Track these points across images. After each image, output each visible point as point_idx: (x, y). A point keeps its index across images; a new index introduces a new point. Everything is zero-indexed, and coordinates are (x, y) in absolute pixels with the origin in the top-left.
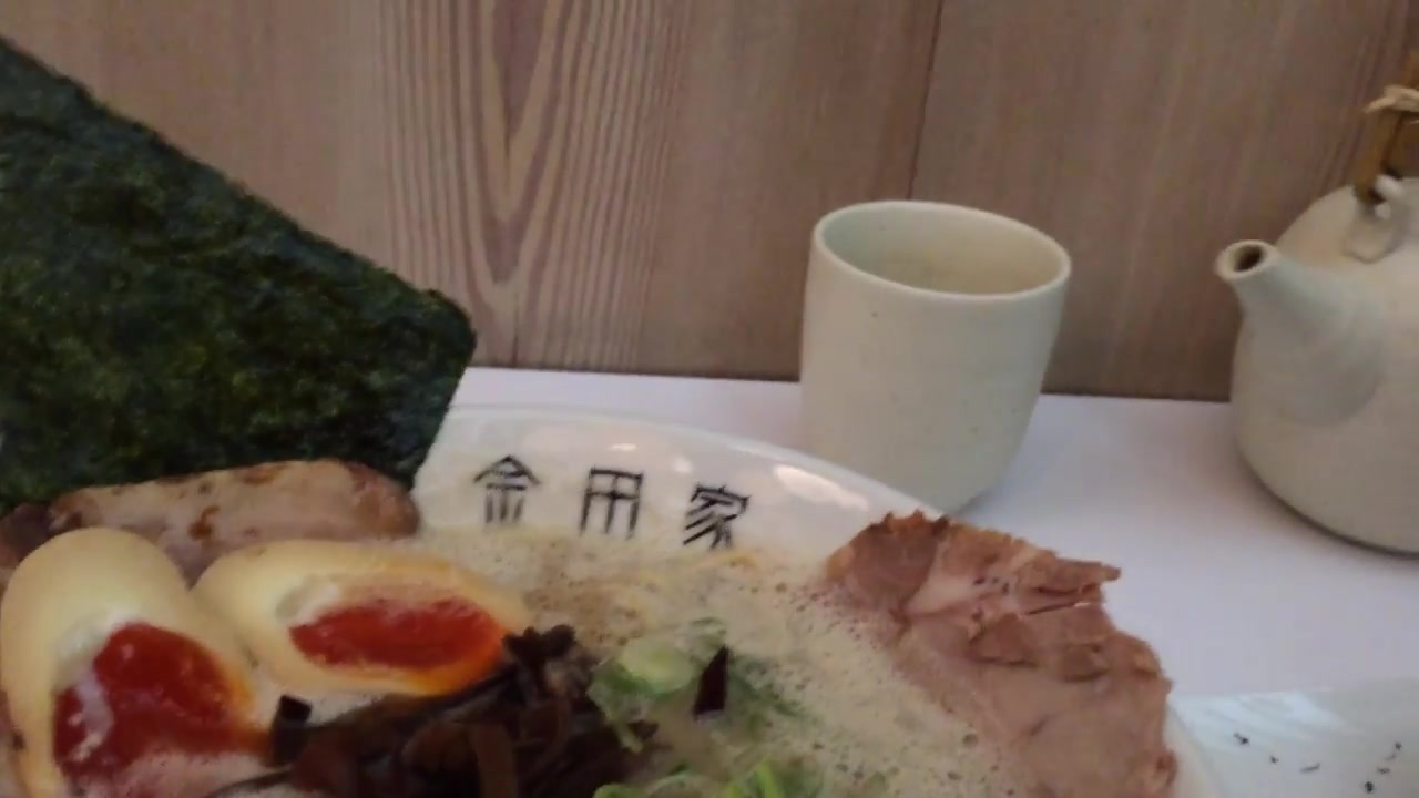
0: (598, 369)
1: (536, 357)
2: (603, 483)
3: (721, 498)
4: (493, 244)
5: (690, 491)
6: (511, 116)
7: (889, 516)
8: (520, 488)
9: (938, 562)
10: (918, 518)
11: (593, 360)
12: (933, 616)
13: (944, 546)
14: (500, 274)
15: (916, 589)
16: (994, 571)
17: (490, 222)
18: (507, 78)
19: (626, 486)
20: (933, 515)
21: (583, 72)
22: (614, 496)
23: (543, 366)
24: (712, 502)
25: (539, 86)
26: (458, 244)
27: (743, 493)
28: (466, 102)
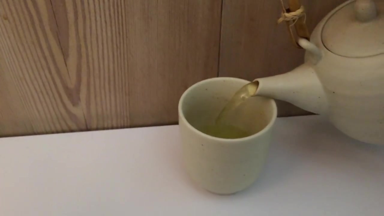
0: (117, 128)
1: (95, 126)
4: (70, 95)
6: (65, 55)
11: (115, 125)
14: (75, 103)
17: (66, 88)
18: (59, 42)
21: (88, 36)
23: (97, 129)
25: (72, 43)
26: (56, 95)
28: (47, 53)
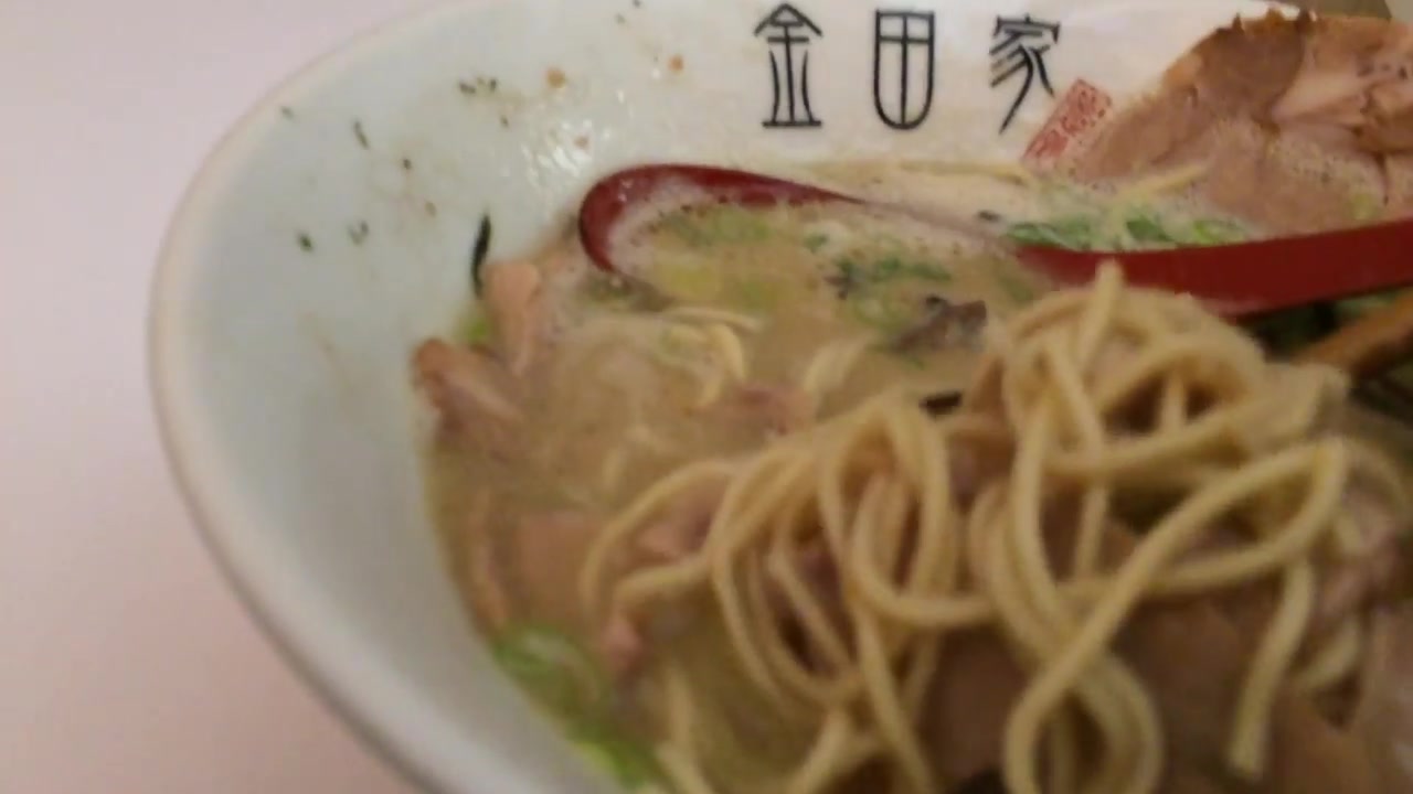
2: (892, 27)
3: (1029, 28)
5: (992, 25)
7: (1237, 22)
8: (804, 40)
9: (1309, 58)
10: (1274, 19)
12: (1309, 118)
13: (1312, 42)
15: (1283, 92)
16: (1379, 60)
19: (918, 29)
20: (1290, 13)
22: (905, 41)
24: (1016, 35)
27: (1051, 19)
